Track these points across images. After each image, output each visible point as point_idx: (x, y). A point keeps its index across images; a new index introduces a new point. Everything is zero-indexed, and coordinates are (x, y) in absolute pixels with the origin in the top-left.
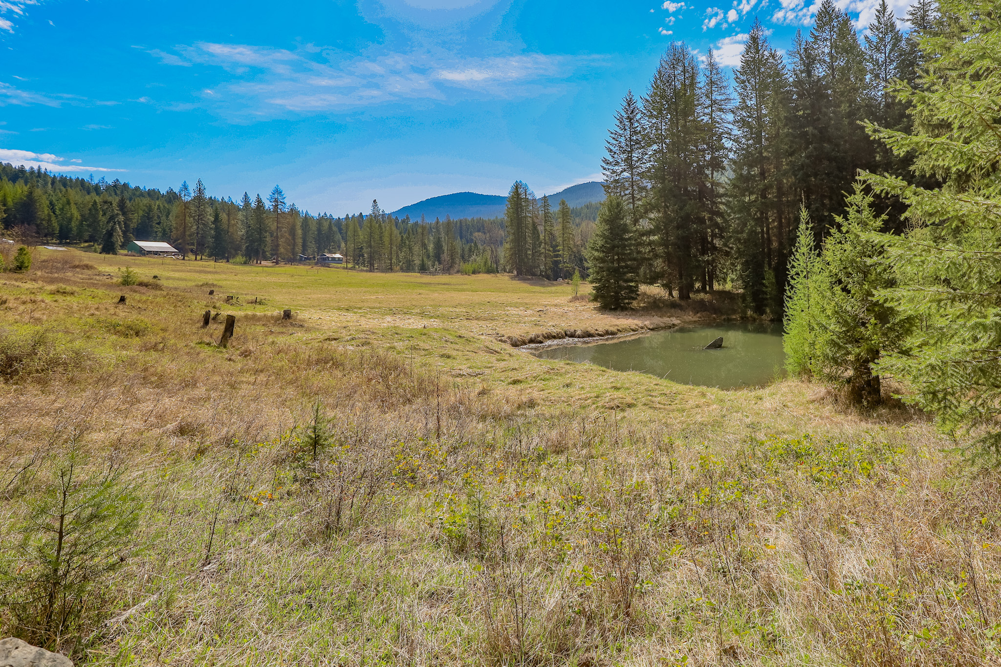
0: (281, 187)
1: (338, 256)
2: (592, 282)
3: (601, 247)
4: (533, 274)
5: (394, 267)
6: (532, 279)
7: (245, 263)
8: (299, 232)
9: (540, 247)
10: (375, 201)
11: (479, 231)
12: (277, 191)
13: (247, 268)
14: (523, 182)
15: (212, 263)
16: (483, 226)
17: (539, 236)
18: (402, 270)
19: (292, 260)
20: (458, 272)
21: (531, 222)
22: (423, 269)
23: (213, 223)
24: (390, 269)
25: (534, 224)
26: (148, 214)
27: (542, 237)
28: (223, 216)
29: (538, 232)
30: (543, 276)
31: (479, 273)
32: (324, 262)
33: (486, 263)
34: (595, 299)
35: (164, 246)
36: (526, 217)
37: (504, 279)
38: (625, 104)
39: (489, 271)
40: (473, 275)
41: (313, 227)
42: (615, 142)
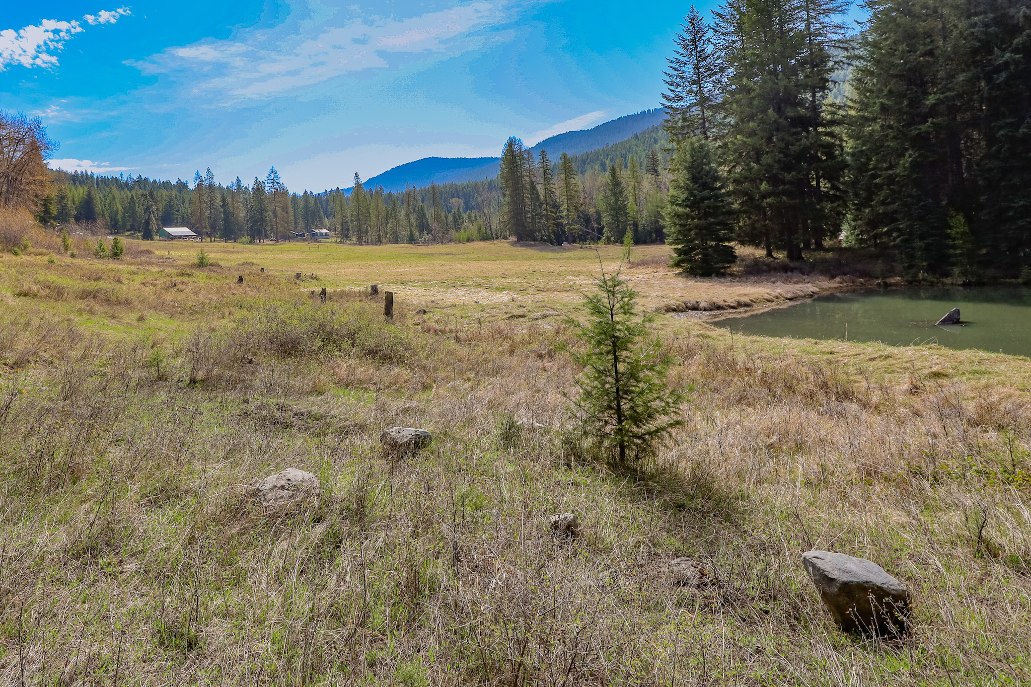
0: (276, 169)
1: (324, 231)
2: (671, 244)
3: (683, 201)
4: (535, 240)
5: (383, 239)
6: (535, 245)
7: (250, 243)
8: (291, 210)
9: (540, 208)
10: (356, 174)
11: (453, 197)
12: (273, 173)
13: (250, 247)
14: (517, 138)
15: (224, 244)
16: (457, 191)
17: (538, 197)
18: (391, 242)
19: (286, 237)
20: (451, 241)
21: (528, 180)
22: (412, 240)
23: (222, 207)
24: (379, 242)
25: (532, 183)
26: (170, 203)
27: (542, 197)
28: (229, 200)
29: (537, 191)
30: (545, 241)
31: (473, 240)
32: (314, 237)
33: (480, 229)
34: (677, 264)
35: (184, 230)
36: (522, 176)
37: (502, 246)
38: (687, 24)
39: (485, 238)
40: (468, 244)
41: (301, 204)
42: (676, 73)
